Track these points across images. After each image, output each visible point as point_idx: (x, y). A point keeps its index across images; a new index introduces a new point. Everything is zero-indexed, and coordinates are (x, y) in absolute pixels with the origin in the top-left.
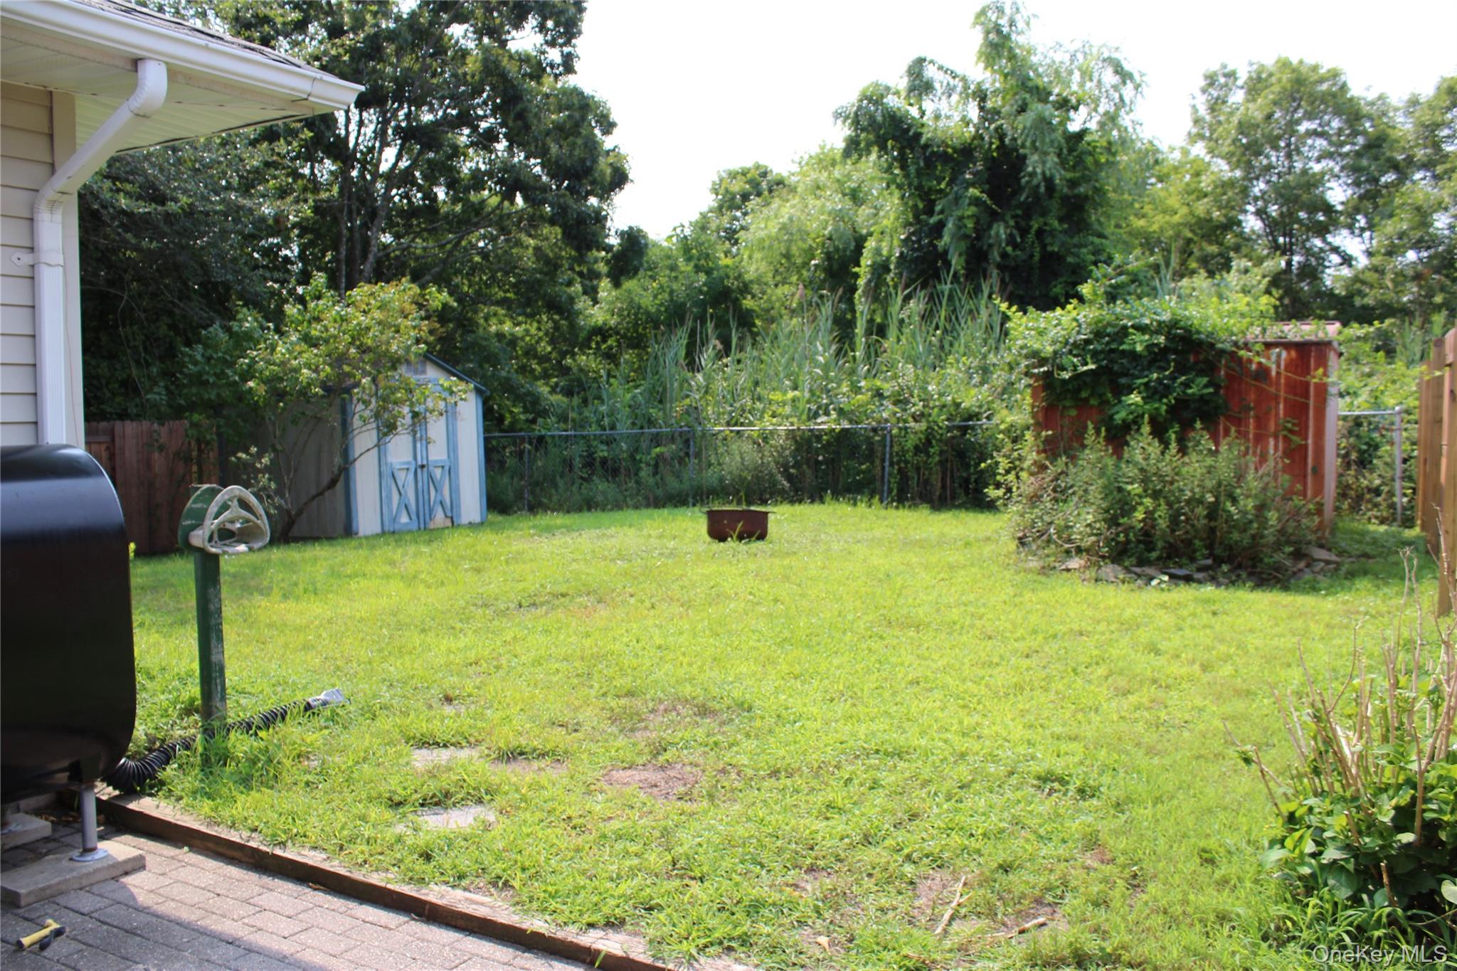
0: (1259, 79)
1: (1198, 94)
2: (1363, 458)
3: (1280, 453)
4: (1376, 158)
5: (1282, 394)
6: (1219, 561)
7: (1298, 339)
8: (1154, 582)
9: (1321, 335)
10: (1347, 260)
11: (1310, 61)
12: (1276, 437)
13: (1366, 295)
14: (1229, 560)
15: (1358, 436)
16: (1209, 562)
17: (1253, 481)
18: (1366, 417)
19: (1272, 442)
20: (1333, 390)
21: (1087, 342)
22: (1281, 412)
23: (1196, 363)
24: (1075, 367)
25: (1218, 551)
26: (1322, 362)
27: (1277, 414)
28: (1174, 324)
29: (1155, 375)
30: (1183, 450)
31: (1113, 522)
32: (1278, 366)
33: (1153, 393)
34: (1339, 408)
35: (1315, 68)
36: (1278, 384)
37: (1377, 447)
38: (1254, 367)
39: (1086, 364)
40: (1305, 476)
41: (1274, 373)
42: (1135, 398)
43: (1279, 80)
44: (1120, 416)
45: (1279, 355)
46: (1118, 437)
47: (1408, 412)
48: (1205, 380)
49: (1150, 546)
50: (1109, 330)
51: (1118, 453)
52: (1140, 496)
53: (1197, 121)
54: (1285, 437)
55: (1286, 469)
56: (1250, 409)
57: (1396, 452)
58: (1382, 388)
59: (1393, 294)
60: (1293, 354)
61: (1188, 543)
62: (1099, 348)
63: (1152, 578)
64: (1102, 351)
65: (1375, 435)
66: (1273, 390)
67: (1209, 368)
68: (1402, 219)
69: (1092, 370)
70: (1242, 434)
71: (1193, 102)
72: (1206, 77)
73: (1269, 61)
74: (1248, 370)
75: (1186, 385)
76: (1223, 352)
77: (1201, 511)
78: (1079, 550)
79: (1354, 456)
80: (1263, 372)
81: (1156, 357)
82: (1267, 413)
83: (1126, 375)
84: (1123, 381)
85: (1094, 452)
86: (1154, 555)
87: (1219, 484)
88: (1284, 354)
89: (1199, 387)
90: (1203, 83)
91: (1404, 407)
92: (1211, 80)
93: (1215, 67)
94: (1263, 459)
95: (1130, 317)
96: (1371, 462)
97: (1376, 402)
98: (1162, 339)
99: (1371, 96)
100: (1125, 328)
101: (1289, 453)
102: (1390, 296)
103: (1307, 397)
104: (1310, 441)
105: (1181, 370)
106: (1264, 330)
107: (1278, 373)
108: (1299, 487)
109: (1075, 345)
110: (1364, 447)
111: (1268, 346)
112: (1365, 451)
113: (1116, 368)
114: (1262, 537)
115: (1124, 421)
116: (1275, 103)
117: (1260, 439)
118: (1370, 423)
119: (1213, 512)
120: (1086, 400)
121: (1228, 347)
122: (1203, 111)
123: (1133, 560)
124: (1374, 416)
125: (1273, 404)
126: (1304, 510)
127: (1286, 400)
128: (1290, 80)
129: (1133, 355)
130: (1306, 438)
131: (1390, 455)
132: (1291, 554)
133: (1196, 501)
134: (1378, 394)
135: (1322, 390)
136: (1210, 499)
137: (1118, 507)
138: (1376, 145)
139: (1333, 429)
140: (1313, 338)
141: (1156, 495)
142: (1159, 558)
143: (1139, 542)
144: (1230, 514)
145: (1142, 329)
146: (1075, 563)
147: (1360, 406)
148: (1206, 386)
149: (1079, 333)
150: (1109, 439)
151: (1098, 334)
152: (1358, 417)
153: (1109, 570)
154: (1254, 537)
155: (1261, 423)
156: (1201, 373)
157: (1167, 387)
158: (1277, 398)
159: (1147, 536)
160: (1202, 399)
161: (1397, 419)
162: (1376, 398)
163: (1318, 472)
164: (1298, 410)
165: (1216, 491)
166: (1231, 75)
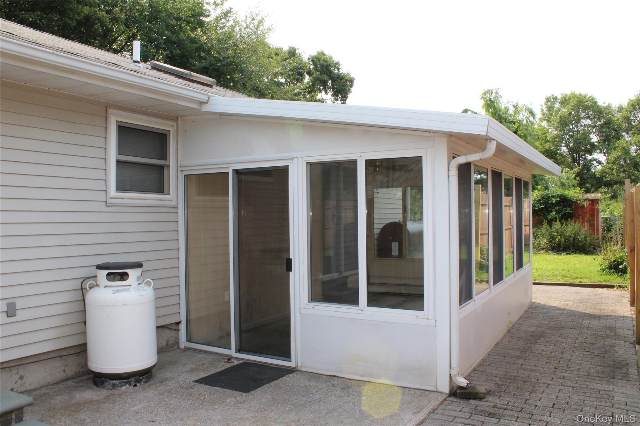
0: (565, 100)
1: (544, 105)
2: (608, 229)
3: (588, 226)
4: (608, 128)
5: (588, 212)
6: (576, 250)
7: (591, 199)
8: (562, 254)
9: (597, 198)
10: (600, 163)
11: (583, 93)
12: (587, 222)
13: (607, 177)
14: (579, 250)
15: (607, 223)
16: (574, 250)
17: (583, 231)
18: (609, 217)
19: (586, 223)
20: (600, 211)
21: (540, 200)
22: (588, 216)
23: (567, 205)
24: (539, 206)
25: (576, 248)
26: (597, 203)
27: (587, 217)
28: (561, 195)
29: (558, 208)
30: (567, 225)
31: (551, 242)
32: (587, 205)
33: (558, 212)
34: (601, 215)
35: (585, 97)
36: (587, 209)
37: (612, 226)
38: (581, 205)
39: (541, 206)
40: (594, 231)
41: (586, 207)
42: (554, 213)
43: (573, 101)
44: (550, 218)
45: (587, 202)
46: (550, 223)
47: (620, 216)
48: (570, 209)
49: (560, 247)
50: (545, 197)
51: (551, 226)
52: (557, 236)
53: (543, 114)
54: (589, 222)
55: (590, 229)
56: (580, 215)
57: (617, 227)
58: (613, 209)
59: (616, 177)
60: (590, 202)
61: (569, 246)
62: (543, 201)
63: (561, 254)
64: (544, 202)
65: (611, 223)
66: (586, 211)
67: (570, 206)
68: (618, 151)
69: (542, 207)
70: (579, 221)
71: (542, 108)
72: (546, 99)
73: (569, 93)
74: (580, 206)
75: (566, 210)
76: (574, 202)
77: (572, 239)
78: (543, 249)
79: (606, 228)
80: (583, 207)
81: (558, 203)
82: (585, 216)
83: (550, 208)
84: (550, 209)
85: (546, 226)
86: (561, 249)
87: (575, 232)
88: (588, 202)
89: (568, 210)
90: (545, 101)
91: (619, 215)
92: (548, 100)
93: (549, 95)
94: (584, 227)
95: (550, 194)
96: (610, 230)
97: (611, 213)
98: (559, 199)
99: (606, 105)
100: (549, 196)
101: (590, 225)
102: (615, 178)
103: (594, 212)
104: (595, 223)
105: (564, 206)
106: (583, 197)
107: (587, 206)
108: (593, 233)
109: (537, 201)
110: (609, 226)
111: (585, 200)
112: (609, 227)
113: (547, 206)
114: (586, 244)
115: (550, 219)
116: (572, 109)
117: (583, 222)
118: (610, 219)
119: (574, 239)
120: (540, 214)
121: (575, 200)
122: (545, 111)
123: (556, 250)
124: (611, 217)
125: (586, 214)
126: (595, 239)
127: (589, 213)
128: (577, 102)
129: (552, 203)
130: (594, 222)
131: (616, 228)
132: (593, 248)
133: (570, 236)
134: (612, 211)
135: (598, 210)
136: (573, 236)
137: (552, 238)
138: (608, 123)
139: (600, 220)
140: (595, 198)
141: (560, 235)
142: (562, 250)
143: (557, 246)
144: (578, 239)
145: (553, 197)
146: (542, 252)
147: (607, 214)
148: (570, 210)
149: (538, 198)
150: (548, 223)
151: (543, 198)
152: (606, 217)
153: (550, 252)
154: (584, 244)
155: (583, 219)
156: (569, 207)
157: (560, 210)
158: (587, 213)
159: (559, 245)
160: (569, 213)
161: (617, 218)
162: (611, 212)
163: (597, 230)
164: (592, 215)
165: (575, 234)
166: (556, 99)
